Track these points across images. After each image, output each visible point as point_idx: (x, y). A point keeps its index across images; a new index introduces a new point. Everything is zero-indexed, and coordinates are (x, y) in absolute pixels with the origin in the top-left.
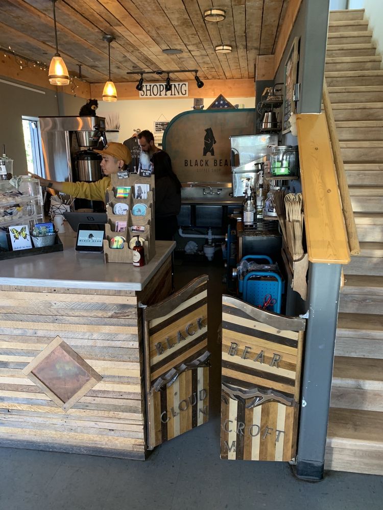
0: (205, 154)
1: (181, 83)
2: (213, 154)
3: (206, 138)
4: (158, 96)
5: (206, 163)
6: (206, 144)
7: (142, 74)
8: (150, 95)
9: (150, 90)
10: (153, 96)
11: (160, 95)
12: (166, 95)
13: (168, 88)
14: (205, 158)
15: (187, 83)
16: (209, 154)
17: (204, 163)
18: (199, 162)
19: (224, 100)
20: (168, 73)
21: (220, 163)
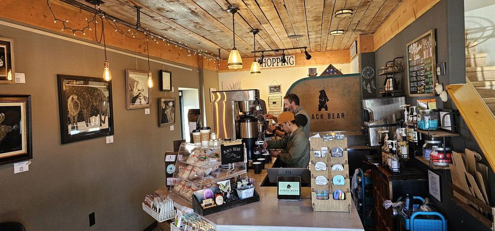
0: (320, 110)
1: (289, 57)
2: (326, 110)
3: (320, 97)
4: (271, 66)
5: (321, 117)
6: (320, 101)
7: (263, 52)
8: (265, 66)
9: (265, 63)
10: (267, 67)
11: (273, 66)
12: (277, 65)
13: (284, 61)
14: (320, 113)
15: (294, 56)
16: (323, 109)
17: (320, 117)
18: (315, 116)
19: (333, 68)
20: (283, 50)
21: (333, 116)
